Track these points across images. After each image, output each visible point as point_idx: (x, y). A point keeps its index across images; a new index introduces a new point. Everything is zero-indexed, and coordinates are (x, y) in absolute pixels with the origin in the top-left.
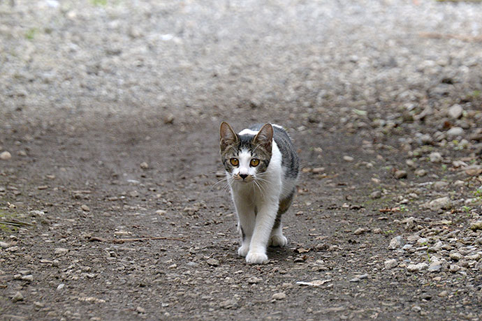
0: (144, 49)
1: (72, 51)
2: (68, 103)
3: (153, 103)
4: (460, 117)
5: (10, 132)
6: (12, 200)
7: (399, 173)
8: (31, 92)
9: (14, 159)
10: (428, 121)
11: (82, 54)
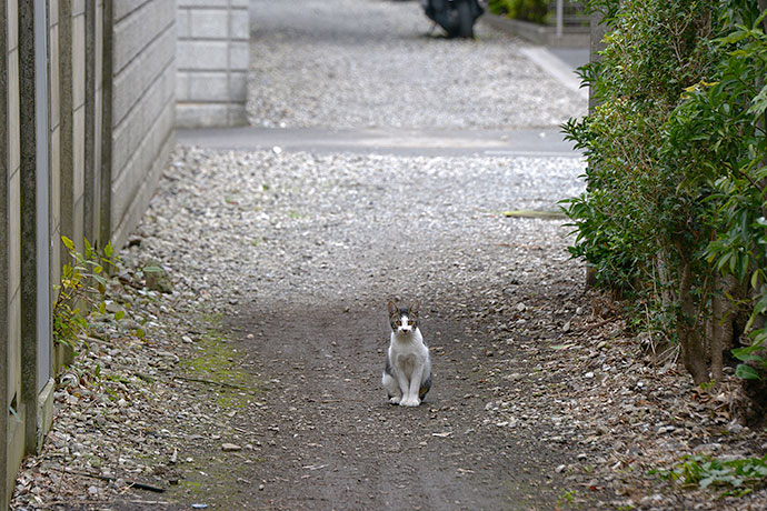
0: (325, 254)
1: (282, 256)
2: (283, 296)
3: (335, 297)
4: (524, 310)
5: (250, 317)
6: (260, 371)
7: (488, 353)
8: (260, 288)
9: (255, 339)
10: (504, 313)
11: (288, 258)
